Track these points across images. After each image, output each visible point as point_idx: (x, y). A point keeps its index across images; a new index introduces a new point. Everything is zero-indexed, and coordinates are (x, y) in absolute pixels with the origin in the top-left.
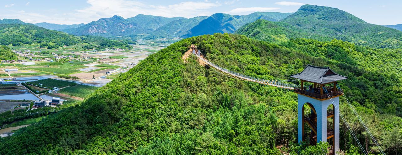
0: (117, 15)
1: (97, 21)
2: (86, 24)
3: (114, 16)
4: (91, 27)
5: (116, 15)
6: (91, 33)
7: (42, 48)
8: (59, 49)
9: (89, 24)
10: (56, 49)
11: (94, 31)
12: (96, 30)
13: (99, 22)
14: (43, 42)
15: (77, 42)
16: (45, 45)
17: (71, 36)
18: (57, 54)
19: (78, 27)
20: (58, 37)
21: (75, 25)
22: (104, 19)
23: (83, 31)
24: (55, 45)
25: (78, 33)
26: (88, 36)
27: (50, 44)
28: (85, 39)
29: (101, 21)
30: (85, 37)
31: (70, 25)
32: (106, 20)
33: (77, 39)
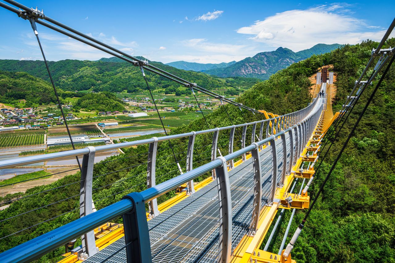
0: (283, 48)
1: (254, 57)
2: (237, 62)
3: (278, 49)
4: (245, 65)
5: (281, 48)
6: (245, 74)
7: (168, 95)
8: (190, 95)
9: (242, 61)
10: (187, 95)
11: (248, 72)
12: (251, 70)
13: (256, 59)
14: (170, 87)
15: (218, 86)
16: (172, 91)
17: (210, 78)
18: (184, 102)
19: (227, 66)
20: (192, 80)
21: (223, 64)
22: (264, 54)
23: (233, 72)
24: (186, 90)
25: (226, 74)
26: (237, 78)
27: (179, 90)
28: (232, 81)
29: (258, 57)
30: (233, 79)
31: (217, 64)
32: (267, 55)
33: (218, 82)
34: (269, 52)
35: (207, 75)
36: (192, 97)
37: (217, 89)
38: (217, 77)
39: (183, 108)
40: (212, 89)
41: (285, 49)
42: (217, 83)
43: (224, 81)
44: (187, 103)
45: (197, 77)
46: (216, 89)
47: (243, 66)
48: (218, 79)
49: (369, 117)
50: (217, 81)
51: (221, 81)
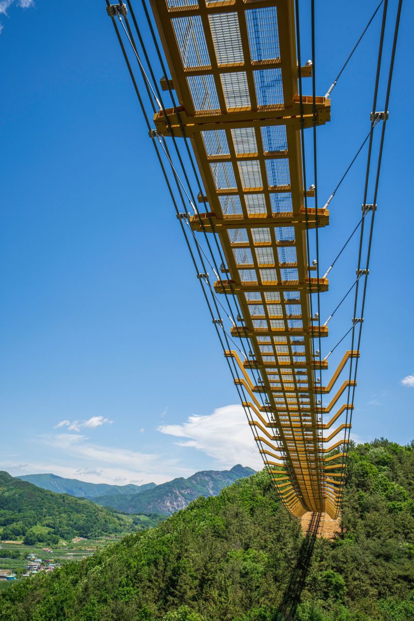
0: (244, 466)
1: (190, 478)
2: (158, 484)
3: (234, 468)
4: (172, 492)
5: (239, 466)
6: (171, 509)
7: (7, 542)
8: (55, 546)
9: (167, 485)
10: (49, 545)
11: (178, 506)
12: (184, 503)
13: (194, 482)
14: (15, 523)
15: (116, 530)
16: (17, 533)
17: (101, 511)
18: (40, 560)
19: (138, 492)
20: (65, 512)
21: (131, 487)
22: (209, 474)
23: (149, 504)
24: (49, 534)
25: (134, 507)
26: (155, 516)
27: (34, 531)
28: (145, 522)
29: (198, 478)
30: (146, 518)
31: (119, 487)
32: (214, 476)
33: (117, 521)
34: (218, 472)
35: (97, 505)
36: (58, 550)
37: (113, 535)
38: (116, 512)
39: (35, 572)
40: (102, 535)
41: (247, 470)
42: (115, 523)
43: (129, 520)
44: (45, 562)
45: (76, 507)
46: (111, 535)
47: (170, 494)
48: (119, 515)
49: (403, 564)
50: (116, 519)
51: (122, 520)
